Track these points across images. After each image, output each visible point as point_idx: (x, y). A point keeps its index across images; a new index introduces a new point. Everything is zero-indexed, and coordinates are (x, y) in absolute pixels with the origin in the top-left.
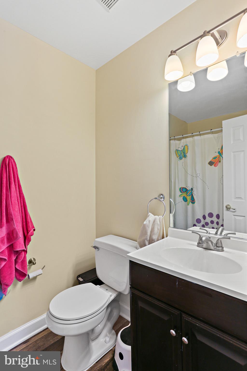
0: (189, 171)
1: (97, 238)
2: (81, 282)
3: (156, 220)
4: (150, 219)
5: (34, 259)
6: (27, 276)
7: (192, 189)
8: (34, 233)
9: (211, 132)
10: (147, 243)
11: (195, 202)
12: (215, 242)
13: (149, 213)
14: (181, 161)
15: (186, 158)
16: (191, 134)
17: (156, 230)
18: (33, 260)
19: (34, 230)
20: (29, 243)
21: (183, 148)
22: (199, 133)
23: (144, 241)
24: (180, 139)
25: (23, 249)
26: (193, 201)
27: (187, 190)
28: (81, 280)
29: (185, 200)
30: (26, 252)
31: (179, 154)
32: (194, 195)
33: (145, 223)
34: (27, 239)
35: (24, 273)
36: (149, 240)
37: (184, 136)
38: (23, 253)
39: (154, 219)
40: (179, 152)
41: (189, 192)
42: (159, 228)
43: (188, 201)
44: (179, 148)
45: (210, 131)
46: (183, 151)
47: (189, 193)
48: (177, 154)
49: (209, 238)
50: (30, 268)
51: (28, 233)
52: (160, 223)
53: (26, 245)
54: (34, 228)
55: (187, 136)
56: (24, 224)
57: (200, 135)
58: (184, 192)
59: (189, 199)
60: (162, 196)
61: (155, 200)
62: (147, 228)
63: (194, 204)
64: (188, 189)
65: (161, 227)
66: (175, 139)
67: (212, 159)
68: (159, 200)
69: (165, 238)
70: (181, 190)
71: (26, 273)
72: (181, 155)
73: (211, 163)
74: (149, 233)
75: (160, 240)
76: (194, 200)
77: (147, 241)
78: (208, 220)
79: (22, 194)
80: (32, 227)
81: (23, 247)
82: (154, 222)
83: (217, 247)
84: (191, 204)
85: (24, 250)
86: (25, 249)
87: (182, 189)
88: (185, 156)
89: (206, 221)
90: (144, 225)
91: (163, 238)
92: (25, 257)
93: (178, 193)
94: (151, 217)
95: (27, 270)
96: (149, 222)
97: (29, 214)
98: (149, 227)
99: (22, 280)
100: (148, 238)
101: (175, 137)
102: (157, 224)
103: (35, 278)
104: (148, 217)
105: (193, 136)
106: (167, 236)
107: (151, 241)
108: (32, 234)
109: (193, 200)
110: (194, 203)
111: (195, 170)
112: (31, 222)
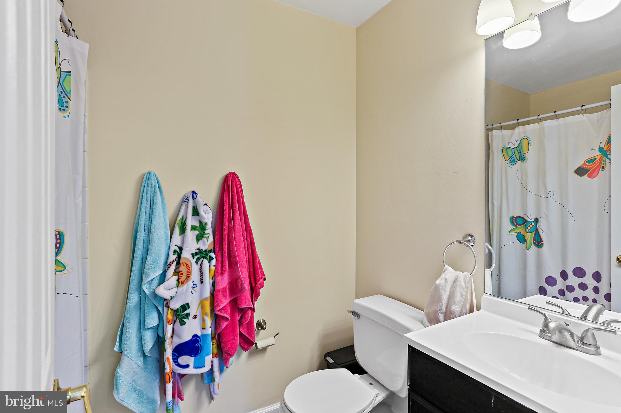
0: (532, 186)
1: (357, 298)
2: (331, 364)
3: (458, 280)
4: (447, 277)
5: (264, 321)
6: (255, 344)
7: (537, 220)
8: (264, 284)
9: (582, 110)
10: (441, 317)
11: (543, 244)
12: (578, 333)
13: (447, 266)
14: (513, 167)
15: (525, 161)
16: (536, 117)
17: (458, 296)
18: (262, 322)
19: (265, 279)
20: (257, 298)
21: (517, 144)
22: (553, 114)
23: (436, 313)
24: (511, 128)
25: (250, 306)
26: (539, 243)
27: (525, 222)
28: (331, 361)
29: (522, 239)
30: (253, 310)
31: (510, 154)
32: (540, 232)
33: (438, 282)
34: (255, 293)
35: (251, 340)
36: (446, 313)
37: (519, 121)
38: (250, 311)
39: (454, 277)
40: (509, 150)
41: (531, 226)
42: (464, 294)
43: (528, 241)
44: (509, 143)
45: (580, 108)
46: (517, 148)
47: (531, 228)
48: (505, 154)
49: (566, 324)
50: (258, 333)
51: (256, 283)
52: (465, 285)
53: (253, 301)
54: (264, 277)
55: (529, 121)
56: (251, 269)
57: (557, 117)
58: (519, 225)
59: (531, 239)
60: (470, 238)
61: (456, 244)
62: (442, 291)
63: (540, 249)
64: (529, 220)
65: (467, 292)
66: (501, 128)
67: (583, 163)
68: (465, 244)
69: (476, 313)
70: (513, 221)
71: (253, 341)
72: (514, 156)
73: (580, 171)
74: (445, 301)
75: (466, 314)
76: (541, 240)
77: (442, 313)
78: (573, 280)
79: (250, 227)
80: (261, 275)
81: (249, 304)
82: (455, 281)
83: (584, 344)
84: (533, 247)
85: (251, 308)
86: (253, 307)
87: (516, 221)
88: (522, 159)
89: (569, 282)
90: (437, 287)
91: (471, 311)
92: (252, 318)
93: (507, 226)
94: (450, 273)
95: (254, 336)
96: (446, 282)
97: (258, 256)
98: (444, 290)
99: (248, 349)
100: (444, 309)
101: (502, 124)
102: (461, 286)
103: (264, 349)
104: (444, 272)
105: (541, 120)
106: (478, 309)
107: (449, 315)
108: (262, 286)
109: (539, 241)
110: (541, 247)
111: (544, 184)
112: (261, 267)
